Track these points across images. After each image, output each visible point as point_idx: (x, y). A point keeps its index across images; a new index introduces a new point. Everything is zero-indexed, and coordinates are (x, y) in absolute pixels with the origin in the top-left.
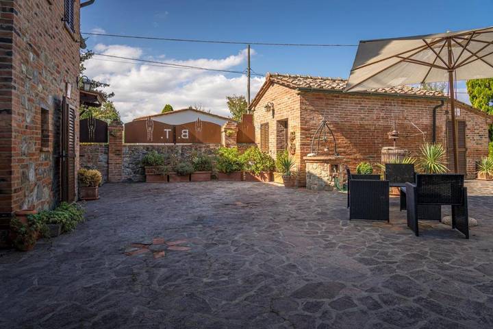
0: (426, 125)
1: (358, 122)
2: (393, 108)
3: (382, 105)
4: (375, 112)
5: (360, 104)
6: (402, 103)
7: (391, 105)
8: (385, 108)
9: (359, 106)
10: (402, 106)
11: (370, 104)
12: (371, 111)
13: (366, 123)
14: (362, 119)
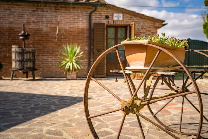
0: (82, 29)
1: (7, 26)
2: (45, 13)
3: (33, 11)
4: (26, 16)
5: (9, 10)
6: (56, 9)
7: (43, 11)
8: (36, 13)
9: (8, 12)
10: (55, 12)
11: (20, 10)
12: (21, 16)
13: (16, 26)
14: (11, 23)
